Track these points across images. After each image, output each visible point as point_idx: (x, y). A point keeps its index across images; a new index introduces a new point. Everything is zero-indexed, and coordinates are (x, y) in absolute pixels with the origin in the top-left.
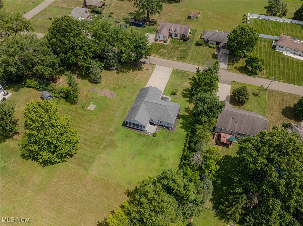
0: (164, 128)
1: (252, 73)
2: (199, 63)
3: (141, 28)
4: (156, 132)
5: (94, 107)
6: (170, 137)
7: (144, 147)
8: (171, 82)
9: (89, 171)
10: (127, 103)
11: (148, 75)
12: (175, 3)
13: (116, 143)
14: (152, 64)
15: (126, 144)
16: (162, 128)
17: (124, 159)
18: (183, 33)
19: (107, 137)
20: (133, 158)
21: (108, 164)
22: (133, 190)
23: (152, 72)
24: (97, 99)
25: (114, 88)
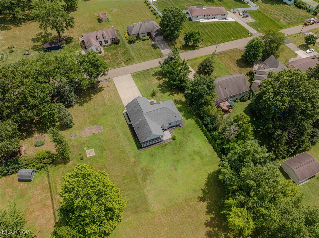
0: (175, 128)
1: (194, 47)
2: (148, 58)
3: (61, 50)
4: (173, 135)
5: (94, 151)
6: (185, 132)
7: (175, 154)
8: (141, 87)
9: (151, 210)
10: (121, 127)
11: (113, 91)
12: (72, 12)
13: (149, 168)
14: (107, 79)
15: (158, 163)
16: (173, 129)
17: (170, 176)
18: (112, 37)
19: (135, 168)
20: (176, 169)
21: (162, 191)
22: (202, 194)
23: (114, 86)
24: (87, 142)
25: (93, 121)
